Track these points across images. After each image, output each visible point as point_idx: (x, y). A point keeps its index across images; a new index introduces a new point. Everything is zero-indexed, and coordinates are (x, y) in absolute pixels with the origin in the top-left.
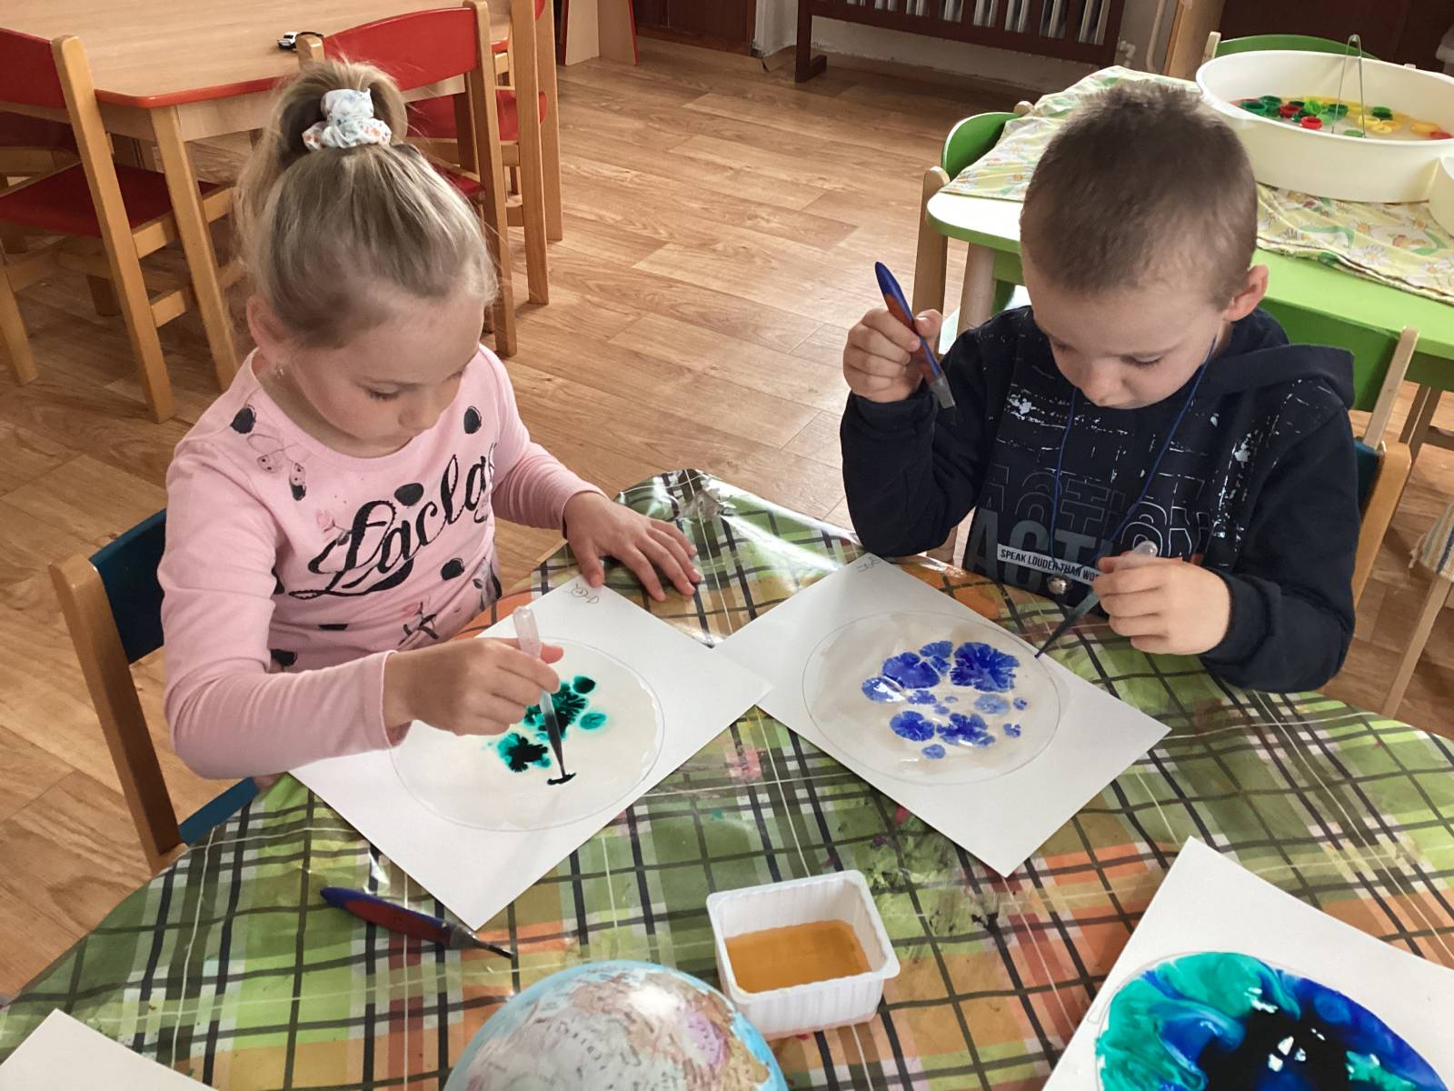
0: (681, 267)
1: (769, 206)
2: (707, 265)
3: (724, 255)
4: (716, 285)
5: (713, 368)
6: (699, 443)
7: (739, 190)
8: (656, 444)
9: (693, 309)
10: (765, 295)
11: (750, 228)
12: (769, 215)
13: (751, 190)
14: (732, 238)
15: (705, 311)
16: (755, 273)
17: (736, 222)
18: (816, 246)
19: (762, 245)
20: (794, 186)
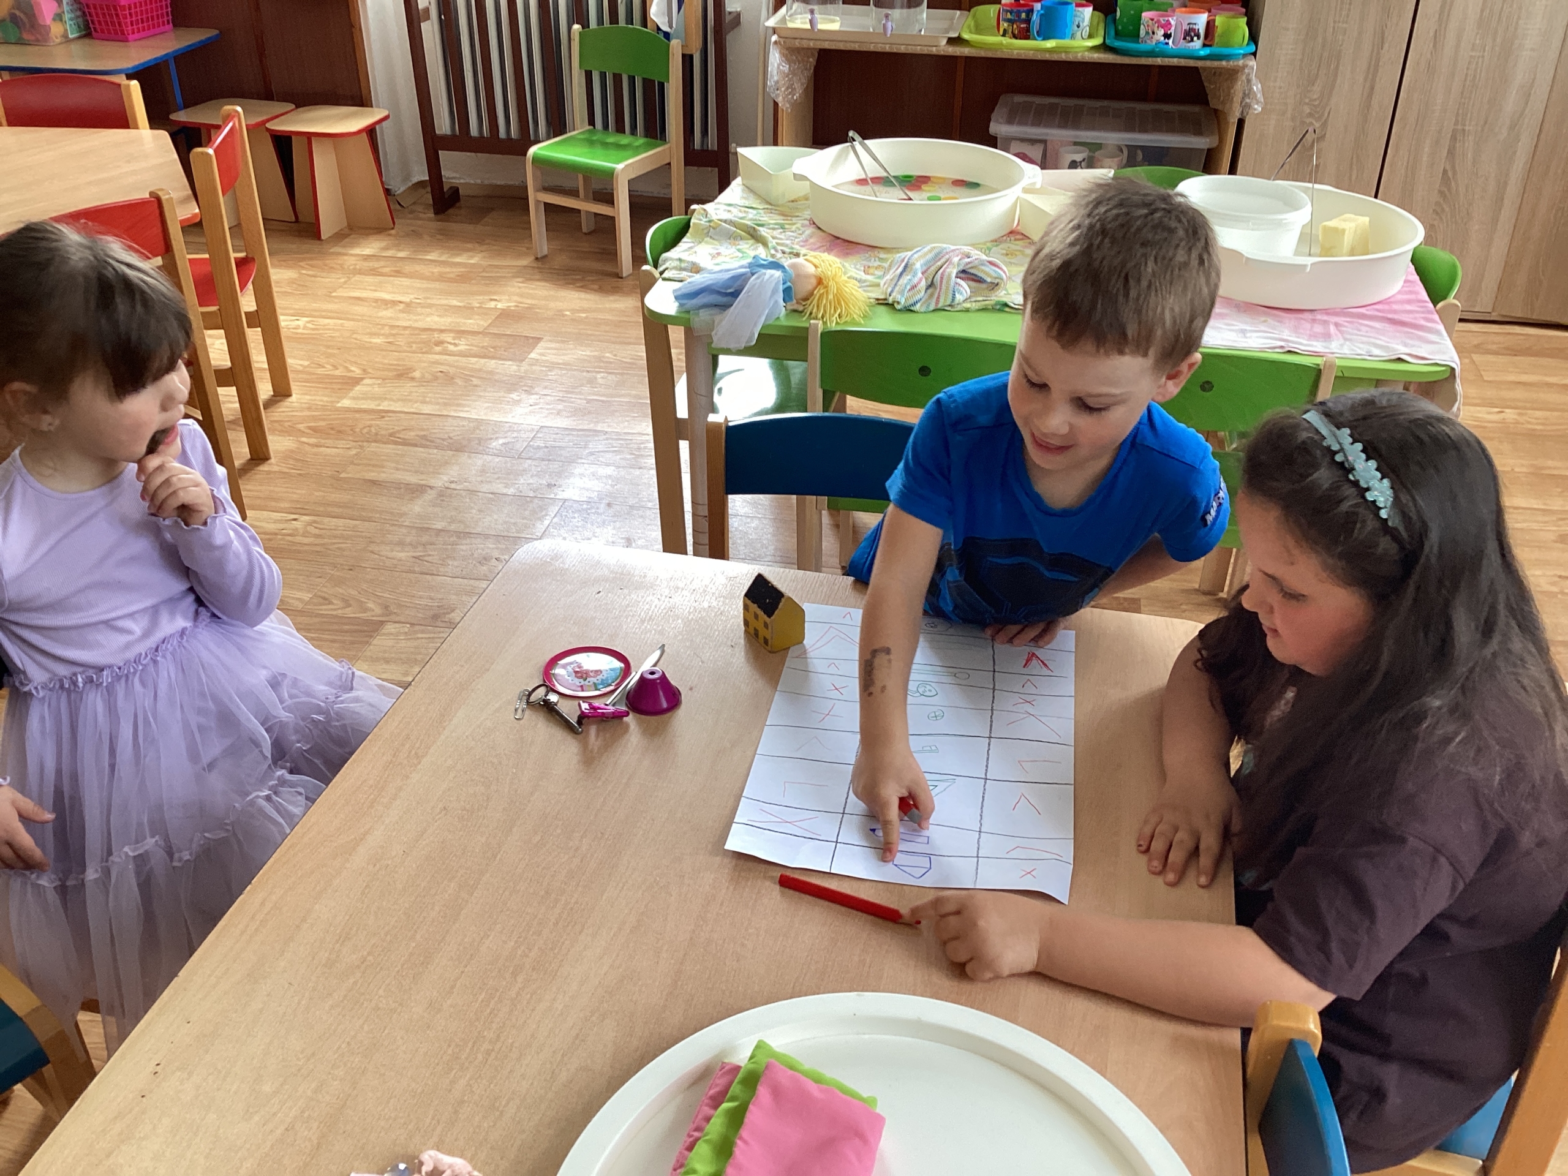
0: (386, 399)
1: (450, 331)
2: (411, 392)
3: (423, 382)
4: (427, 409)
5: (452, 482)
6: (464, 547)
7: (416, 321)
8: (424, 556)
9: (413, 434)
10: (477, 410)
11: (440, 353)
12: (454, 339)
13: (428, 319)
14: (426, 364)
15: (425, 433)
16: (460, 393)
17: (424, 350)
18: (510, 360)
19: (457, 367)
20: (468, 310)
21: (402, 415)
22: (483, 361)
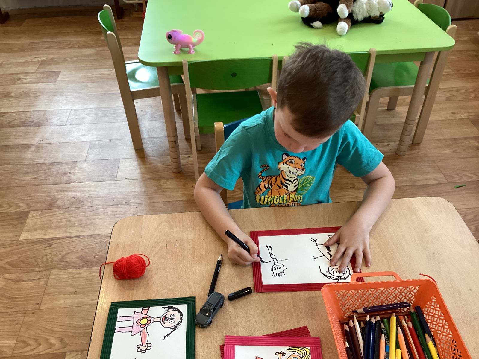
0: (2, 107)
1: (22, 73)
2: (13, 103)
3: (16, 97)
4: (21, 109)
5: (41, 141)
6: (54, 170)
8: (38, 177)
9: (18, 121)
10: (43, 107)
11: (20, 84)
12: (25, 76)
13: (11, 69)
14: (15, 90)
15: (23, 120)
16: (33, 100)
17: (13, 83)
18: (50, 82)
19: (29, 89)
20: (27, 63)
21: (11, 114)
22: (39, 84)
